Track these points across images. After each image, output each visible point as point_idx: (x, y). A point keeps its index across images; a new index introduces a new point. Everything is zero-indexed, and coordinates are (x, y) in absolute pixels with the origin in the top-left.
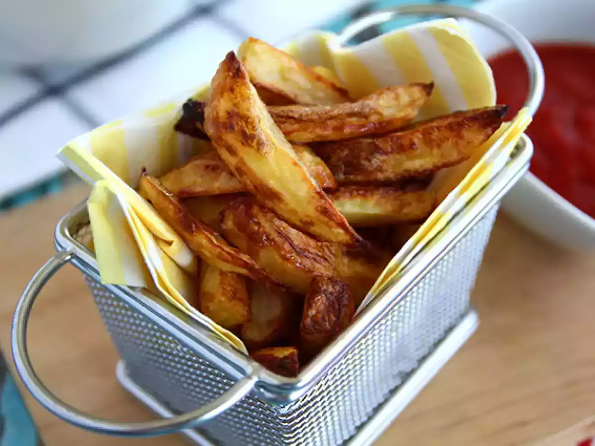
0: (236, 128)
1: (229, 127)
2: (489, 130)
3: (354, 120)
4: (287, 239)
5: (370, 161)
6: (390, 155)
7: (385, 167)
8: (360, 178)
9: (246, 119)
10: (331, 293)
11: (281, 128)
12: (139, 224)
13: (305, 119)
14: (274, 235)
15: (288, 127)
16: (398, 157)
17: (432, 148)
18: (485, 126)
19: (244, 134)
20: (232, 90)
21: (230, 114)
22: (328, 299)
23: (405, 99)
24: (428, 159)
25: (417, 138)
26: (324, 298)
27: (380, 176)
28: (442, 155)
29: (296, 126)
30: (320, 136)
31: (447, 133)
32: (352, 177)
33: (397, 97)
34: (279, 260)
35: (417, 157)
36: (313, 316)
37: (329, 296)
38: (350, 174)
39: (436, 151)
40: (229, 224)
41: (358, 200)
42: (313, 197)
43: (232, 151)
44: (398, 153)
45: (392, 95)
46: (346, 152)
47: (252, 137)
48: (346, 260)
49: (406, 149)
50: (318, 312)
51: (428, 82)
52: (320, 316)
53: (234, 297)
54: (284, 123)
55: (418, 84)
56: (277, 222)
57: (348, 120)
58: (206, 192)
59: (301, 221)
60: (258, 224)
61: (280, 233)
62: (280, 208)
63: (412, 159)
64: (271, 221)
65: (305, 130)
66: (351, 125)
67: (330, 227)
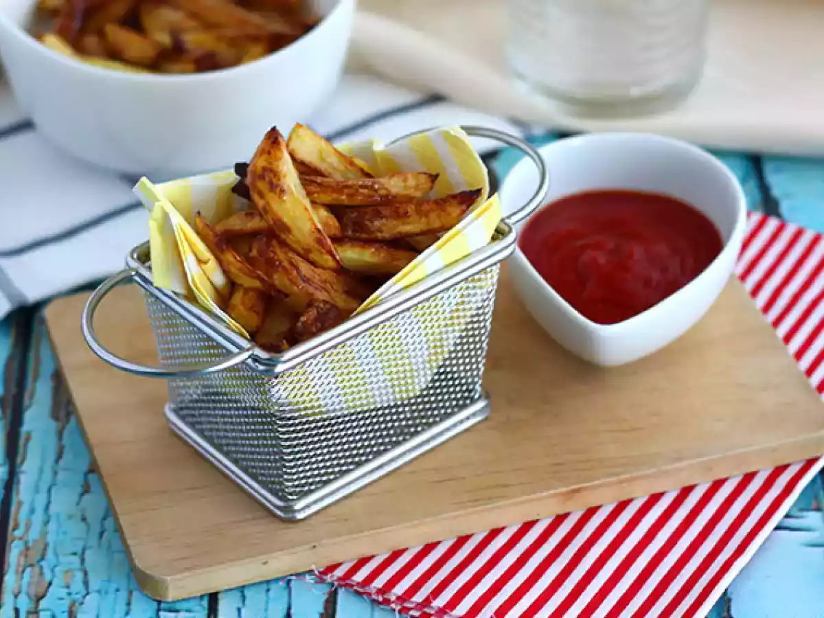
0: (267, 178)
1: (262, 177)
2: (464, 207)
3: (365, 191)
4: (297, 268)
5: (372, 222)
6: (389, 220)
7: (384, 228)
8: (364, 236)
9: (275, 173)
10: (322, 309)
11: (306, 189)
12: (185, 243)
13: (325, 184)
14: (286, 264)
15: (312, 188)
16: (394, 222)
17: (421, 218)
18: (461, 203)
19: (271, 183)
20: (269, 153)
21: (264, 169)
22: (318, 312)
23: (411, 182)
24: (416, 225)
25: (411, 208)
26: (315, 312)
27: (379, 235)
28: (428, 223)
29: (318, 189)
30: (337, 200)
31: (434, 206)
32: (358, 235)
33: (405, 180)
34: (288, 283)
35: (409, 223)
36: (305, 322)
37: (320, 310)
38: (357, 232)
39: (423, 220)
40: (254, 253)
41: (357, 250)
42: (313, 232)
43: (262, 195)
44: (395, 219)
45: (402, 178)
46: (355, 215)
47: (277, 186)
48: (344, 296)
49: (402, 216)
50: (308, 319)
51: (434, 173)
52: (309, 322)
53: (251, 309)
54: (309, 185)
55: (425, 174)
56: (291, 254)
57: (361, 190)
58: (241, 229)
59: (303, 249)
60: (275, 253)
61: (292, 264)
62: (290, 239)
63: (404, 224)
64: (286, 254)
65: (324, 193)
66: (362, 194)
67: (321, 253)
